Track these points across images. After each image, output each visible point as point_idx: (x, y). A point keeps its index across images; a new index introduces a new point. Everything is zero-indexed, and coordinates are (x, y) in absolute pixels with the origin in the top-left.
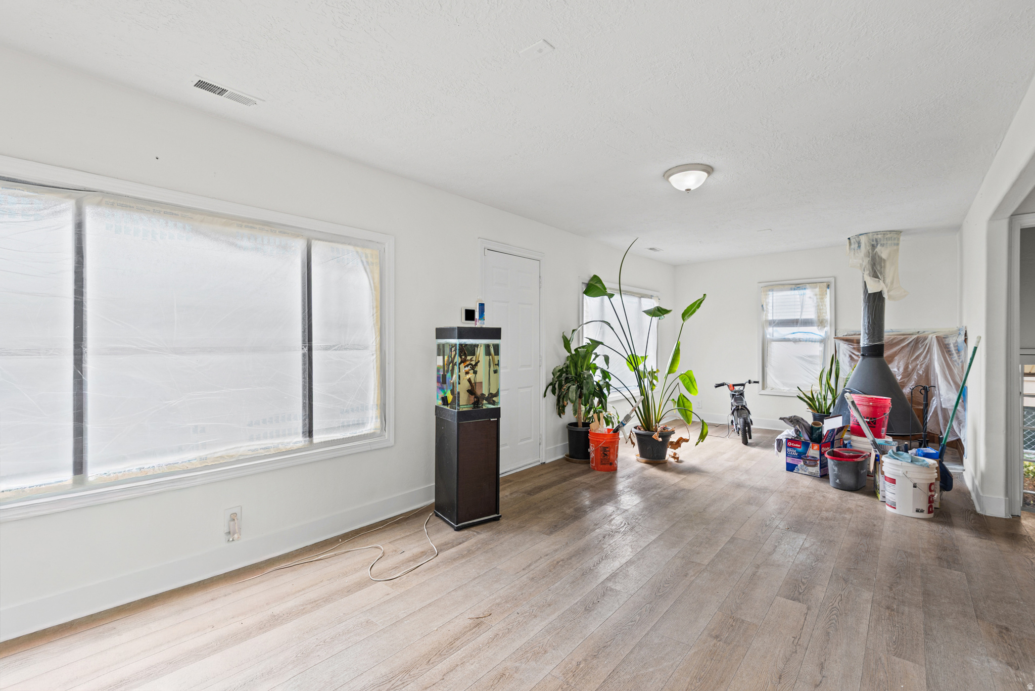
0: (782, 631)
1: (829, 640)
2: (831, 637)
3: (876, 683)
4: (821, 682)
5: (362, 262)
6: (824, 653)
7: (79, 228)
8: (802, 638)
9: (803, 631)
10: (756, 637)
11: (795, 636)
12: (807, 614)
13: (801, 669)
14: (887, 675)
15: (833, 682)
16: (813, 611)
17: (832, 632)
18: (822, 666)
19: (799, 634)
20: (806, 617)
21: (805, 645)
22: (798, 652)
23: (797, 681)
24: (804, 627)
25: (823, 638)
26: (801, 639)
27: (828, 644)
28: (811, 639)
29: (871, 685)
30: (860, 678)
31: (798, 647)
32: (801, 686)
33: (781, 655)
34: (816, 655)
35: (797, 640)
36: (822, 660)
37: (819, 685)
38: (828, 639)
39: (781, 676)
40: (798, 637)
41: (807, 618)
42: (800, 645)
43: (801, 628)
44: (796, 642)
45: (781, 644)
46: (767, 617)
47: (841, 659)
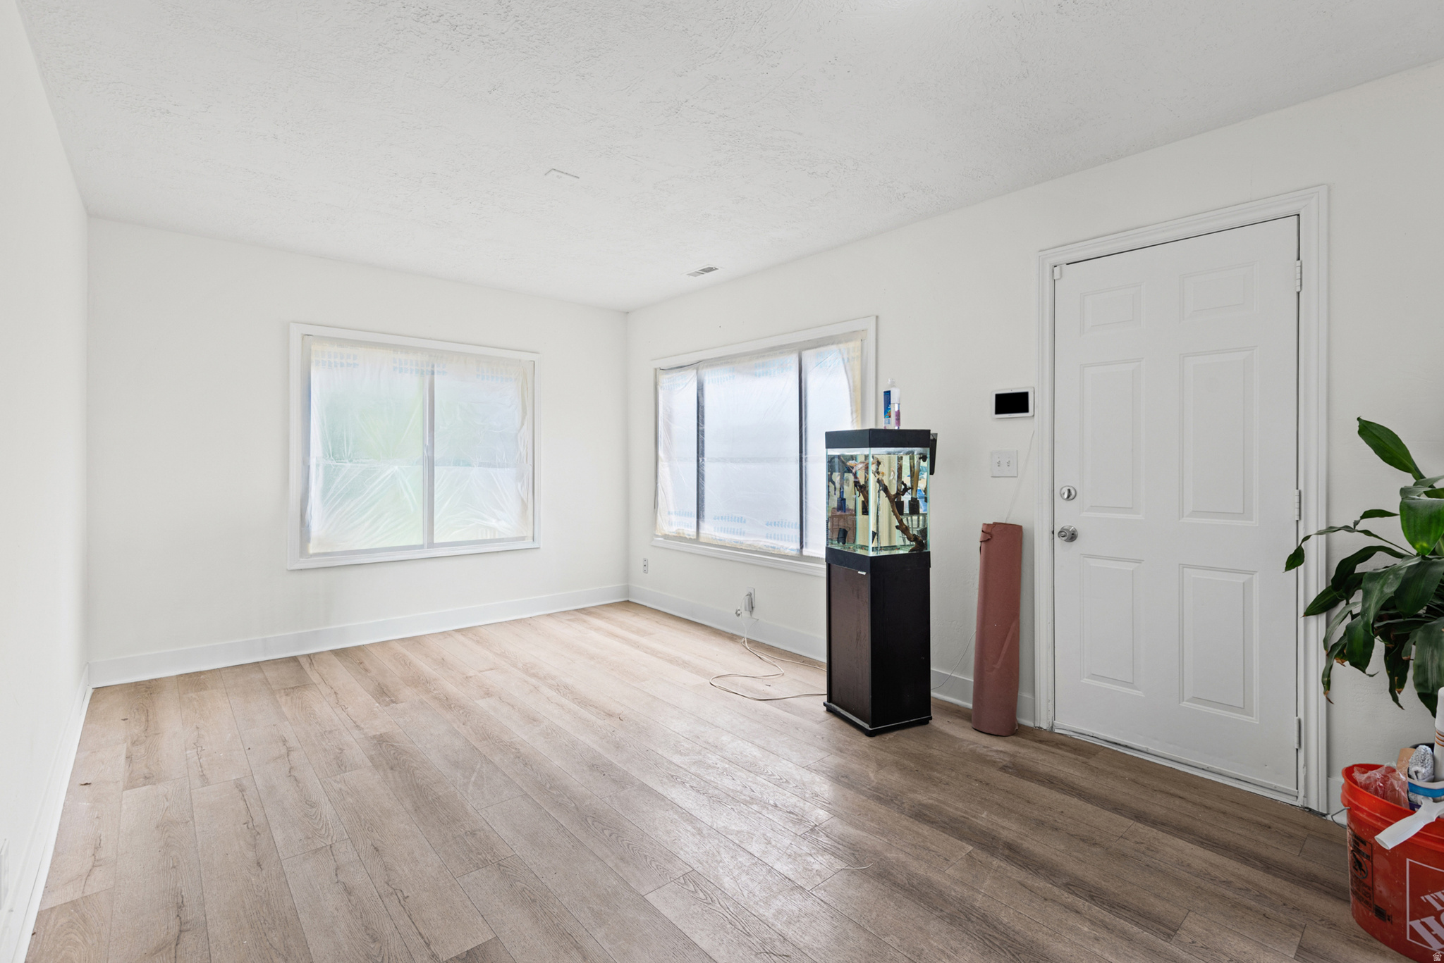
0: (428, 893)
1: (366, 930)
2: (367, 937)
3: (278, 922)
4: (336, 875)
5: (843, 359)
6: (358, 907)
7: (700, 389)
8: (398, 904)
9: (406, 915)
10: (441, 863)
11: (407, 900)
12: (428, 945)
13: (365, 872)
14: (268, 943)
15: (325, 885)
16: (426, 959)
17: (372, 946)
18: (348, 891)
19: (406, 907)
20: (423, 938)
21: (387, 900)
22: (386, 885)
23: (358, 858)
24: (410, 921)
25: (374, 927)
26: (397, 901)
27: (363, 925)
28: (386, 912)
29: (283, 914)
30: (298, 912)
31: (391, 890)
32: (351, 856)
33: (398, 868)
34: (364, 898)
35: (401, 898)
36: (353, 898)
37: (336, 871)
38: (368, 932)
39: (377, 850)
40: (402, 902)
41: (420, 938)
42: (392, 894)
43: (412, 917)
44: (398, 894)
45: (411, 879)
46: (463, 894)
47: (334, 917)
